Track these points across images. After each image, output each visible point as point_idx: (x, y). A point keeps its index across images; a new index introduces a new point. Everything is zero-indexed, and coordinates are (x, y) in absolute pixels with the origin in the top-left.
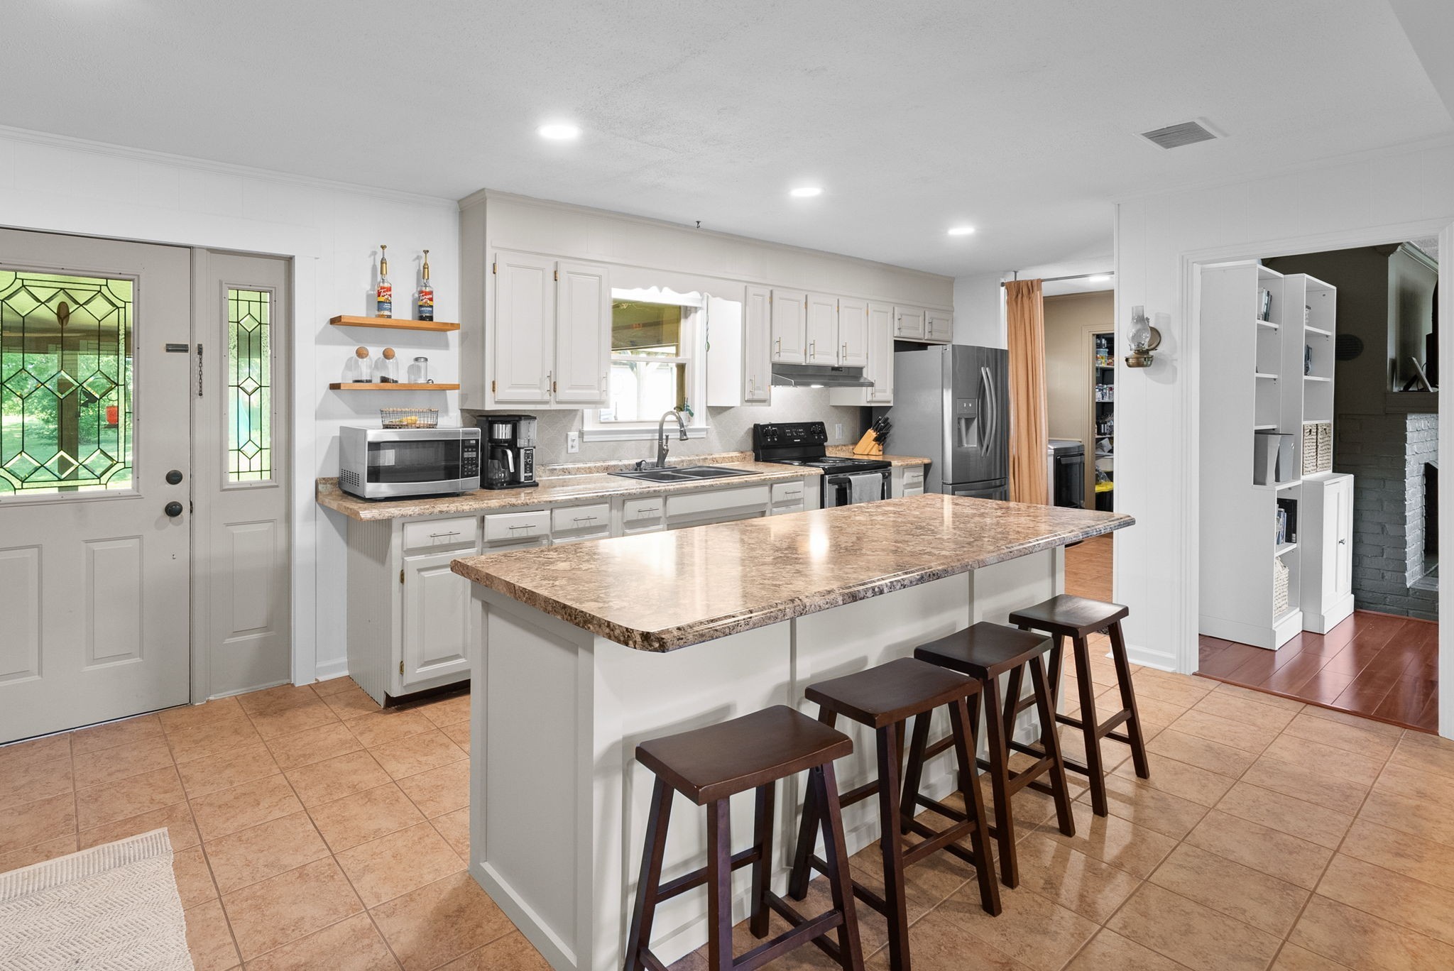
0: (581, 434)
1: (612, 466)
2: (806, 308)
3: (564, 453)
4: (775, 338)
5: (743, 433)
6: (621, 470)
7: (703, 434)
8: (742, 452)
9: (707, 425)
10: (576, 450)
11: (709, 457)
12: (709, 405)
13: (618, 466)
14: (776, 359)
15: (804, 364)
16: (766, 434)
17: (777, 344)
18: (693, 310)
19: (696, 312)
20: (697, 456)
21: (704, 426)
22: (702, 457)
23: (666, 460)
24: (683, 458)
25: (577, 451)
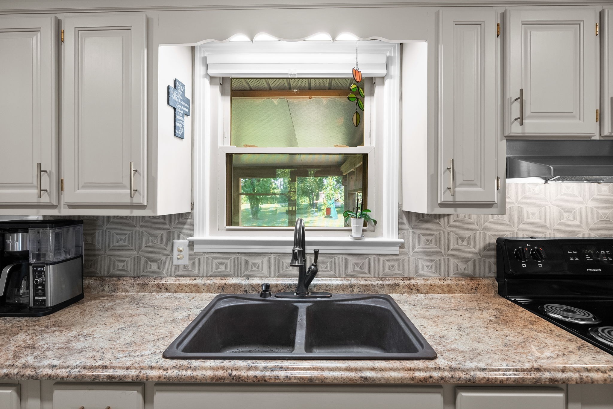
0: (191, 244)
1: (231, 285)
2: (601, 34)
3: (168, 265)
4: (513, 93)
5: (476, 251)
6: (246, 291)
7: (396, 250)
8: (472, 278)
9: (399, 238)
10: (185, 261)
11: (401, 282)
12: (404, 209)
13: (239, 286)
14: (516, 130)
15: (597, 138)
16: (520, 255)
17: (517, 104)
18: (377, 81)
19: (383, 84)
20: (381, 279)
21: (395, 238)
22: (387, 282)
23: (312, 283)
24: (354, 281)
25: (187, 263)
